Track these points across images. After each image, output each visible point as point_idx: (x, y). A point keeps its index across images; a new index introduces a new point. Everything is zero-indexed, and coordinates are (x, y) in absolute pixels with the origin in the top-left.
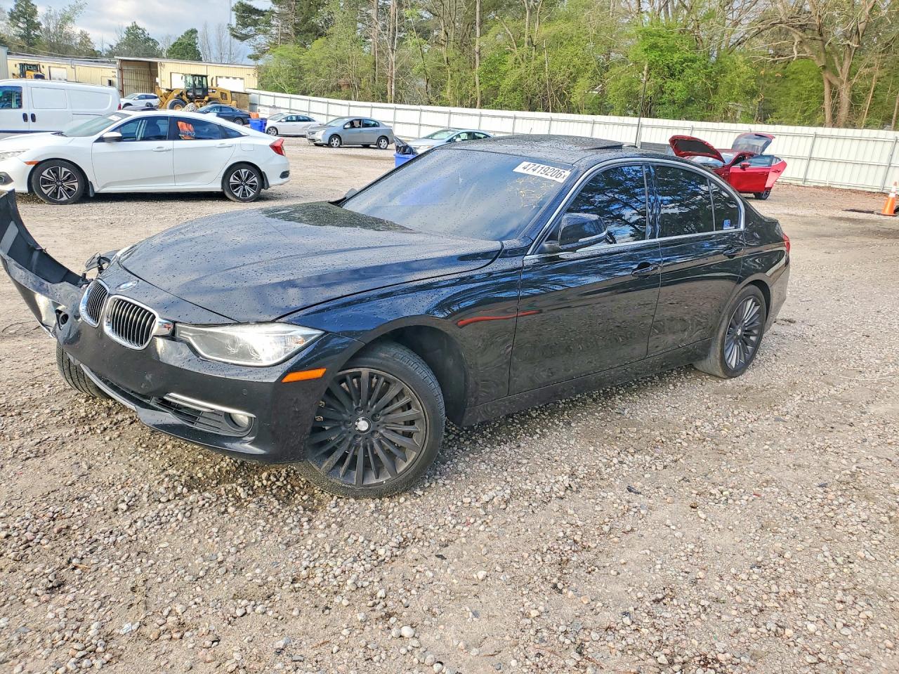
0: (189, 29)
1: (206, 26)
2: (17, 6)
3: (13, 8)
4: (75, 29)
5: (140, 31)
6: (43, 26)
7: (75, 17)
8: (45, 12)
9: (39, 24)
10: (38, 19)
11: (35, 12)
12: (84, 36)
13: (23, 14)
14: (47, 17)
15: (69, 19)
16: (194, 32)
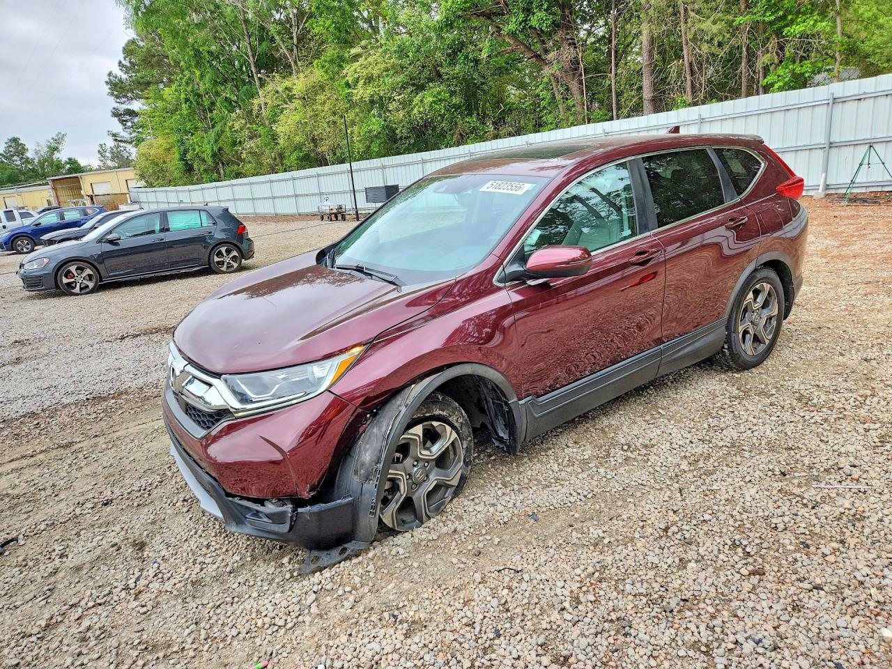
2: (8, 147)
3: (4, 150)
4: (62, 156)
5: (122, 149)
6: (36, 161)
7: (60, 148)
8: (34, 148)
9: (31, 159)
10: (30, 155)
11: (25, 149)
12: (72, 161)
14: (36, 153)
15: (55, 149)
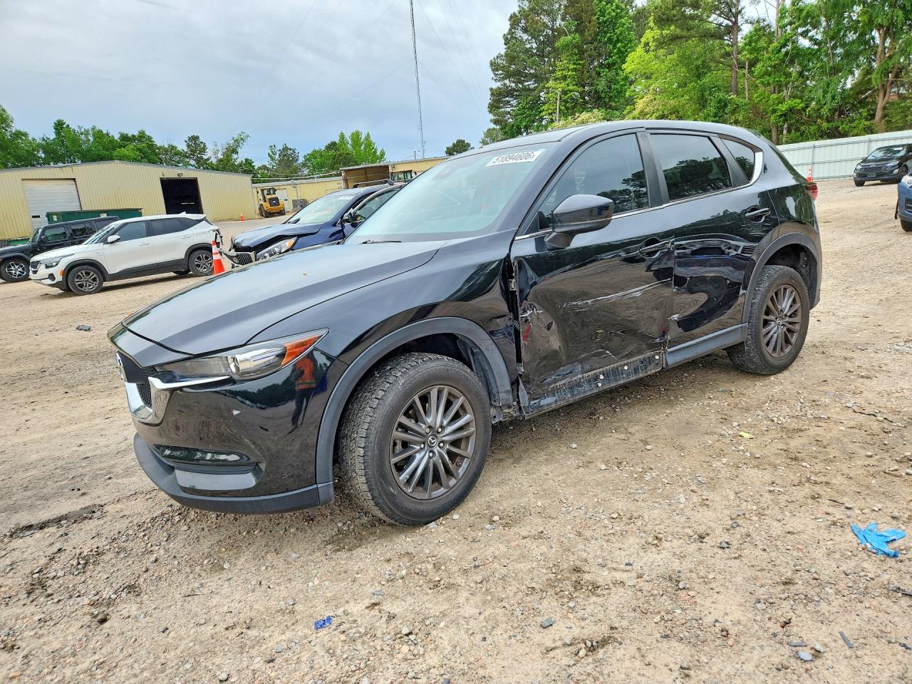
0: (329, 142)
1: (342, 136)
2: (188, 146)
3: (185, 149)
4: (239, 158)
5: (291, 151)
6: (214, 160)
7: (239, 150)
8: (213, 148)
9: (208, 159)
10: (209, 154)
11: (204, 150)
13: (193, 152)
14: (216, 152)
15: (235, 151)
16: (334, 144)
